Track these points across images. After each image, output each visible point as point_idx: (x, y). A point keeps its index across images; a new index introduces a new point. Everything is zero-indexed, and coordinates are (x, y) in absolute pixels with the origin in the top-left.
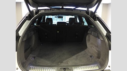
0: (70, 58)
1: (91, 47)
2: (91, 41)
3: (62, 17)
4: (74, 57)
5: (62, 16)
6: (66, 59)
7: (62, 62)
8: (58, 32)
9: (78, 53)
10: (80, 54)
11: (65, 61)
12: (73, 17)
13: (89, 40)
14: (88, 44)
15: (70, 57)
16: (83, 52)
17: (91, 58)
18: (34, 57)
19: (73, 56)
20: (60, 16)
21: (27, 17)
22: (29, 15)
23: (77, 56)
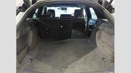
0: (76, 62)
1: (103, 46)
2: (102, 38)
3: (66, 9)
4: (82, 59)
5: (66, 7)
6: (72, 63)
7: (67, 68)
8: (61, 27)
9: (86, 53)
10: (89, 55)
11: (70, 66)
12: (79, 8)
13: (100, 37)
14: (98, 43)
15: (77, 60)
16: (92, 53)
17: (103, 62)
18: (31, 60)
19: (80, 58)
20: (64, 7)
21: (20, 8)
22: (23, 5)
23: (86, 58)
